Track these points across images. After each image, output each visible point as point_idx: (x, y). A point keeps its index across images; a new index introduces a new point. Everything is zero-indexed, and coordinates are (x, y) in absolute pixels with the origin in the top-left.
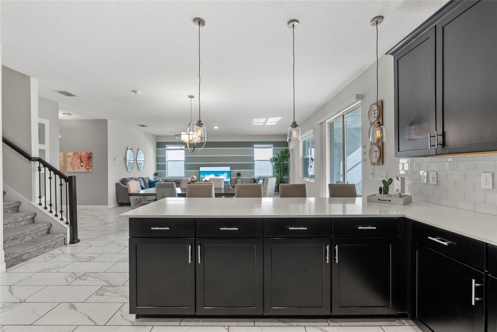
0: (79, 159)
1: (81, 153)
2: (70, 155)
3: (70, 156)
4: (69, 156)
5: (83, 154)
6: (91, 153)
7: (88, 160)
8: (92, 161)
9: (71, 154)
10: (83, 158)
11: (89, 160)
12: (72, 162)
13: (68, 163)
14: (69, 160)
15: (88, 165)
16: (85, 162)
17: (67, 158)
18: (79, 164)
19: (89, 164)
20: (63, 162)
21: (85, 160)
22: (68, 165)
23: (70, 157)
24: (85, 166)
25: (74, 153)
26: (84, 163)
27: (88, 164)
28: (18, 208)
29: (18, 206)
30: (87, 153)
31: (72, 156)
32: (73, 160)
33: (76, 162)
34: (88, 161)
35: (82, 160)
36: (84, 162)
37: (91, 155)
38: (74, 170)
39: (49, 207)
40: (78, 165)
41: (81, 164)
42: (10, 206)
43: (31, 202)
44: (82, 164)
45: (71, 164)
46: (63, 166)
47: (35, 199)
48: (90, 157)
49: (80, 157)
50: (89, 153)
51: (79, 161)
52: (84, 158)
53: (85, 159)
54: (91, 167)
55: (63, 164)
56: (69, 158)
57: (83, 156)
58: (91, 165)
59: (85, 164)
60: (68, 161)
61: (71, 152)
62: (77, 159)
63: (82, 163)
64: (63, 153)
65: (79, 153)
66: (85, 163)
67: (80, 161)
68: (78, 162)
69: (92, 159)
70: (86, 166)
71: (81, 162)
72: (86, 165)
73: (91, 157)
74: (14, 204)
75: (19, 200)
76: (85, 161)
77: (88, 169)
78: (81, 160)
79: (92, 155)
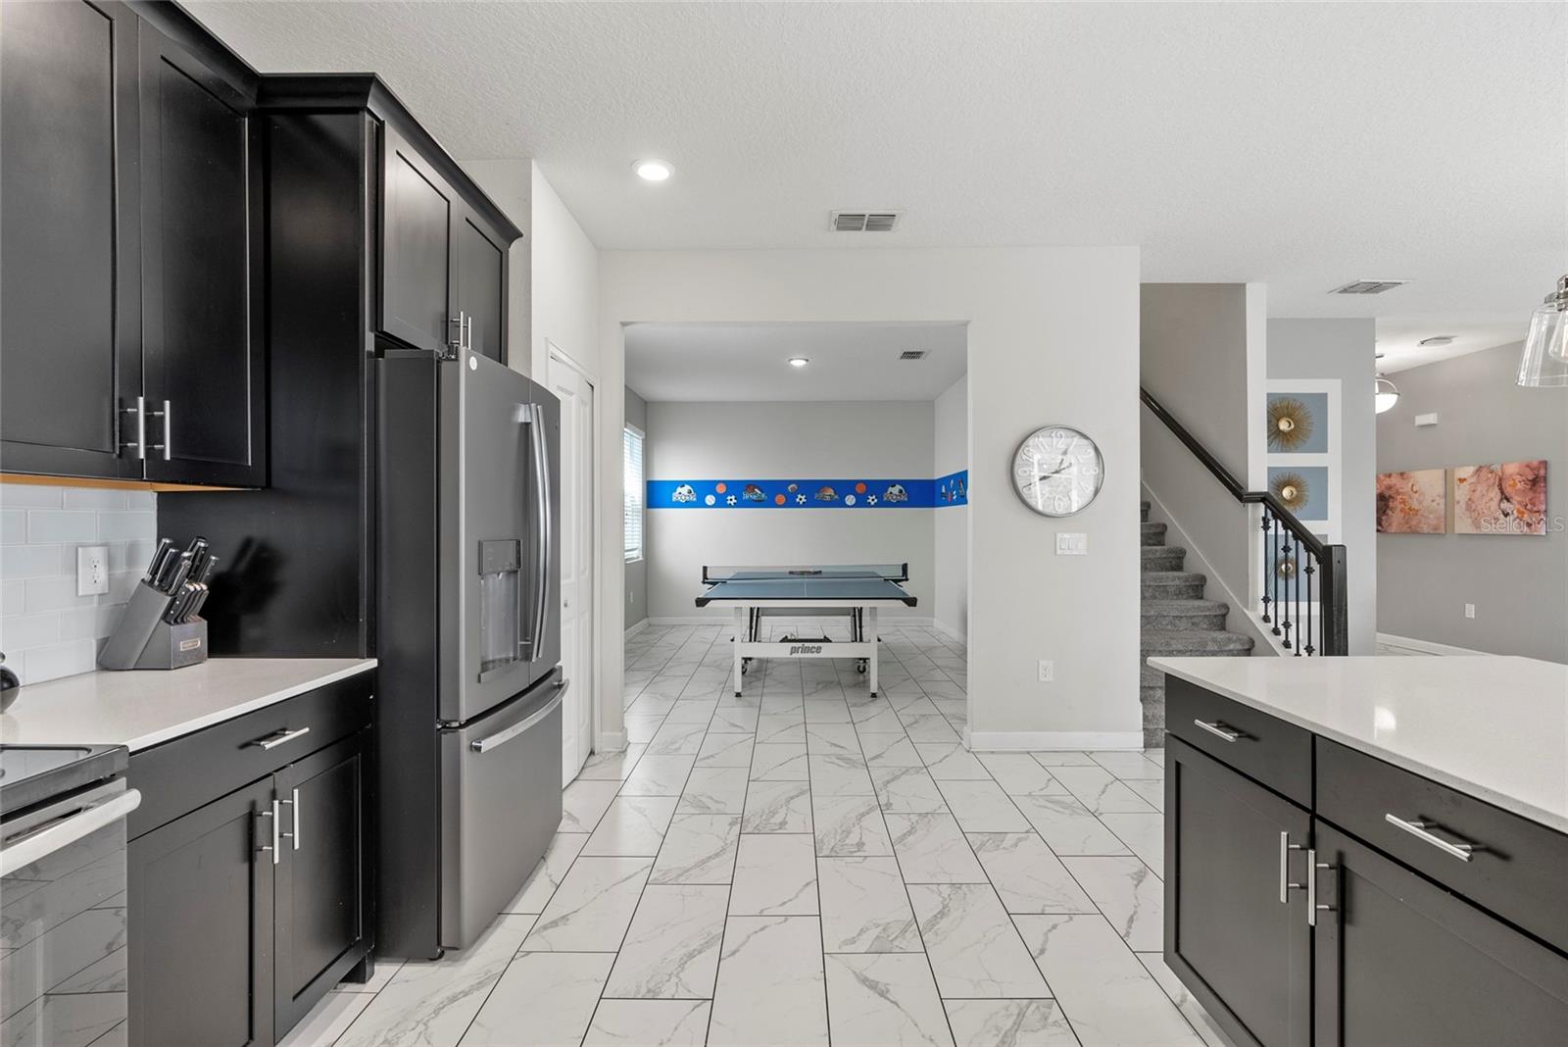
0: (1497, 489)
1: (1502, 465)
2: (1463, 477)
3: (1465, 480)
4: (1462, 480)
5: (1512, 469)
6: (1545, 464)
7: (1531, 489)
8: (1546, 493)
9: (1467, 472)
10: (1512, 482)
11: (1535, 492)
12: (1470, 499)
13: (1458, 502)
14: (1461, 493)
15: (1531, 511)
16: (1519, 499)
17: (1456, 487)
18: (1494, 505)
19: (1534, 505)
20: (1442, 501)
21: (1518, 492)
22: (1460, 509)
23: (1465, 483)
24: (1519, 511)
25: (1479, 469)
26: (1514, 502)
27: (1529, 507)
28: (1225, 620)
29: (1224, 616)
30: (1528, 466)
31: (1473, 480)
32: (1474, 491)
33: (1487, 499)
34: (1531, 495)
35: (1508, 491)
36: (1516, 499)
37: (1542, 472)
38: (1478, 527)
39: (1282, 630)
40: (1492, 509)
41: (1502, 505)
42: (1203, 611)
43: (1245, 610)
44: (1505, 505)
45: (1469, 507)
46: (1443, 513)
47: (1255, 603)
48: (1537, 480)
49: (1500, 480)
50: (1535, 463)
51: (1495, 494)
52: (1515, 485)
53: (1519, 486)
54: (1542, 517)
55: (1442, 507)
56: (1462, 485)
57: (1511, 475)
58: (1543, 507)
59: (1518, 506)
60: (1457, 498)
61: (1469, 465)
62: (1488, 490)
63: (1508, 501)
64: (1443, 470)
65: (1497, 467)
66: (1519, 503)
67: (1499, 496)
68: (1492, 499)
69: (1545, 487)
70: (1523, 513)
71: (1501, 500)
72: (1522, 509)
73: (1545, 479)
74: (1213, 607)
75: (1225, 601)
76: (1516, 494)
77: (1529, 525)
78: (1502, 493)
79: (1546, 469)
